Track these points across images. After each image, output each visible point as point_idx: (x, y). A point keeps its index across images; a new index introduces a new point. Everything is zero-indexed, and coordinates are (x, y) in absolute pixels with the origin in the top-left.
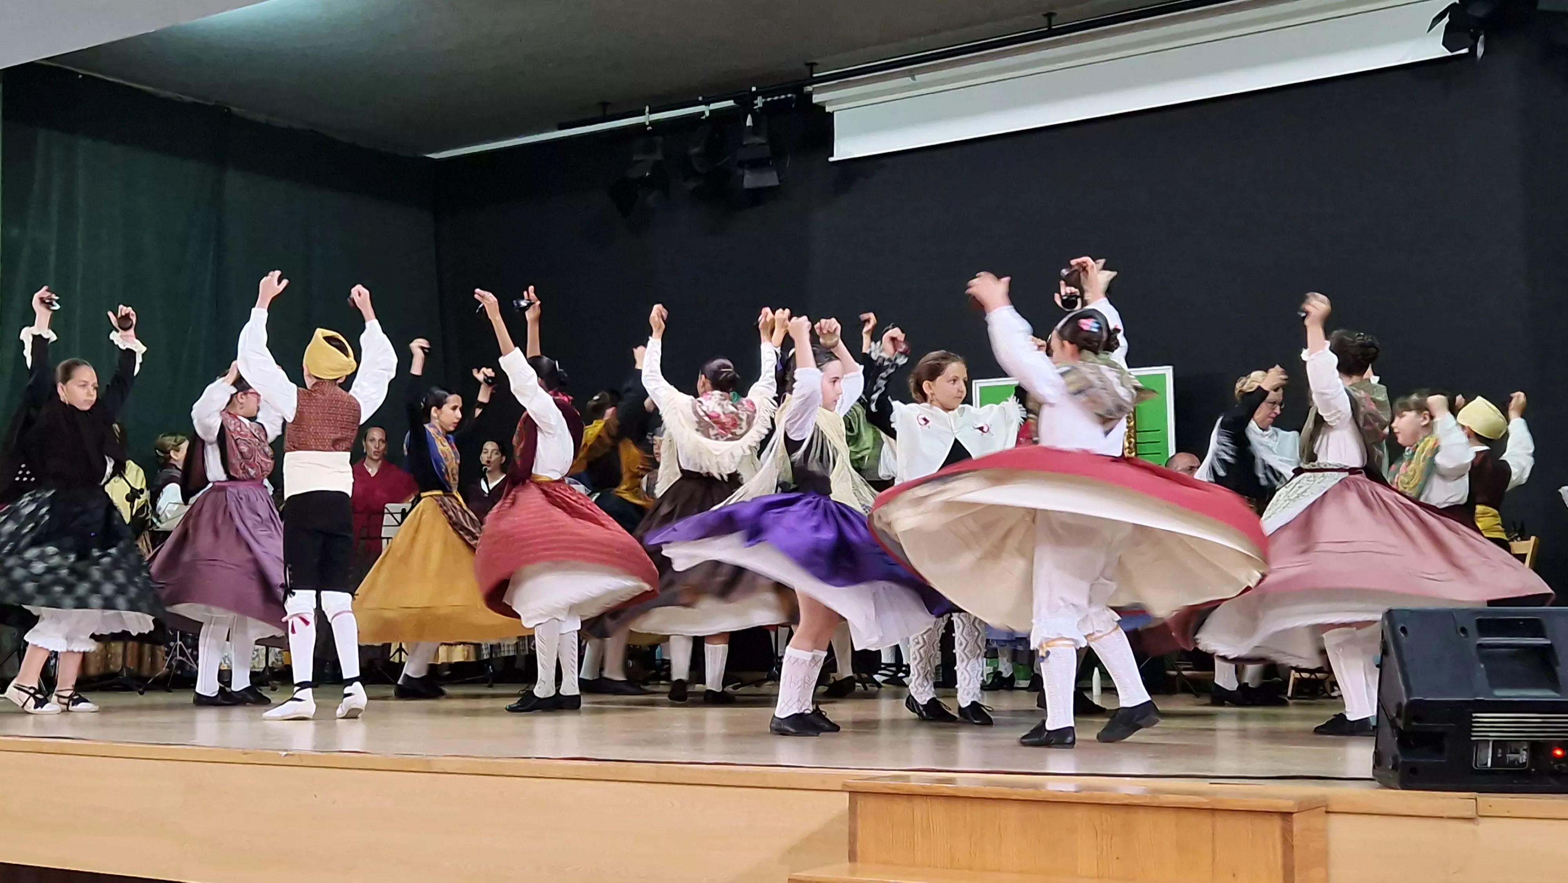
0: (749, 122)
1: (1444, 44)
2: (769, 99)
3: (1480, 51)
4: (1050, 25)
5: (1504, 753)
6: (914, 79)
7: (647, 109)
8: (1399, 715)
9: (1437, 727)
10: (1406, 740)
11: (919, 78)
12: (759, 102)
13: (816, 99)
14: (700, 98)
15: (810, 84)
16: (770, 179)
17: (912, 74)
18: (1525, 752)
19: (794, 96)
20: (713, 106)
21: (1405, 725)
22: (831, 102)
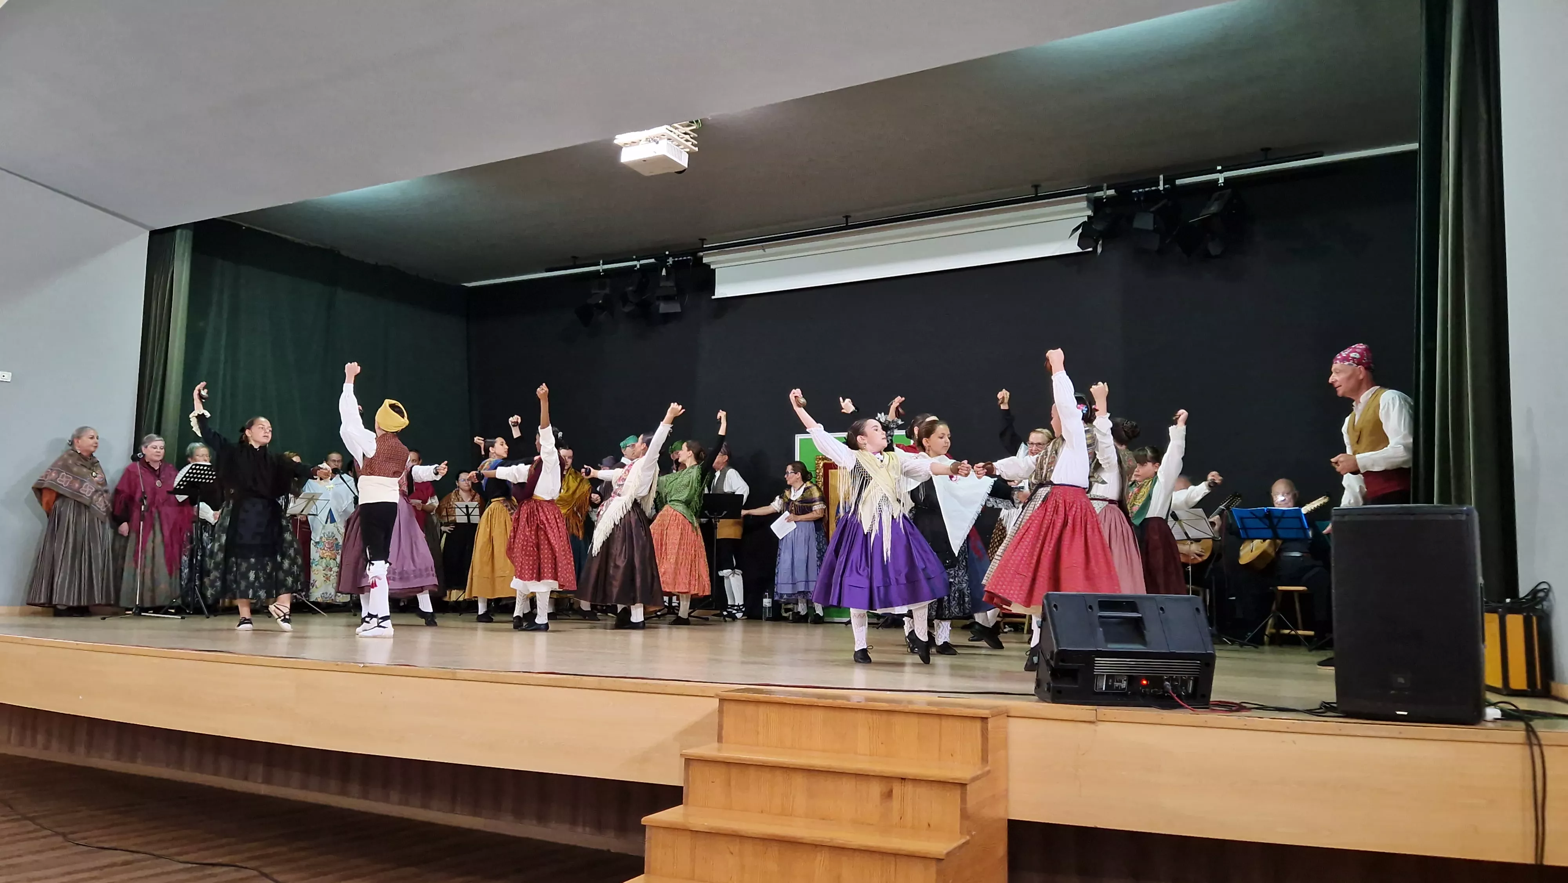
0: (664, 273)
1: (1078, 245)
2: (676, 259)
3: (1099, 250)
4: (847, 223)
5: (1113, 682)
6: (765, 251)
7: (601, 262)
8: (1052, 658)
9: (1075, 665)
10: (1056, 673)
11: (768, 251)
12: (670, 260)
13: (705, 260)
14: (634, 257)
15: (702, 252)
16: (675, 308)
17: (763, 248)
18: (1125, 682)
19: (692, 258)
20: (642, 262)
21: (1056, 663)
22: (714, 262)
